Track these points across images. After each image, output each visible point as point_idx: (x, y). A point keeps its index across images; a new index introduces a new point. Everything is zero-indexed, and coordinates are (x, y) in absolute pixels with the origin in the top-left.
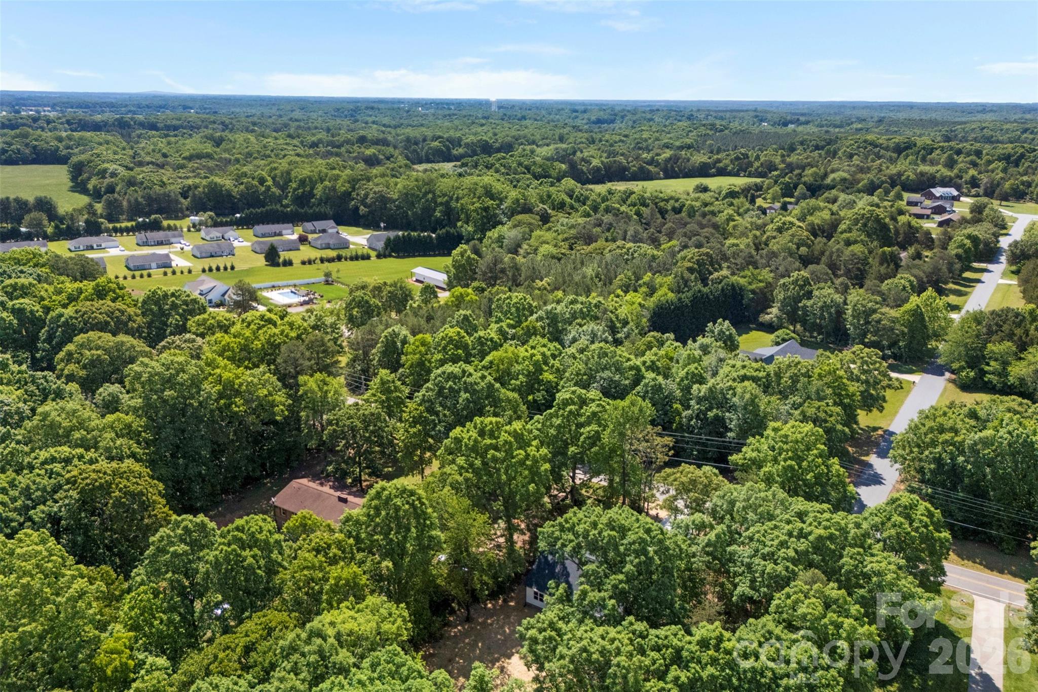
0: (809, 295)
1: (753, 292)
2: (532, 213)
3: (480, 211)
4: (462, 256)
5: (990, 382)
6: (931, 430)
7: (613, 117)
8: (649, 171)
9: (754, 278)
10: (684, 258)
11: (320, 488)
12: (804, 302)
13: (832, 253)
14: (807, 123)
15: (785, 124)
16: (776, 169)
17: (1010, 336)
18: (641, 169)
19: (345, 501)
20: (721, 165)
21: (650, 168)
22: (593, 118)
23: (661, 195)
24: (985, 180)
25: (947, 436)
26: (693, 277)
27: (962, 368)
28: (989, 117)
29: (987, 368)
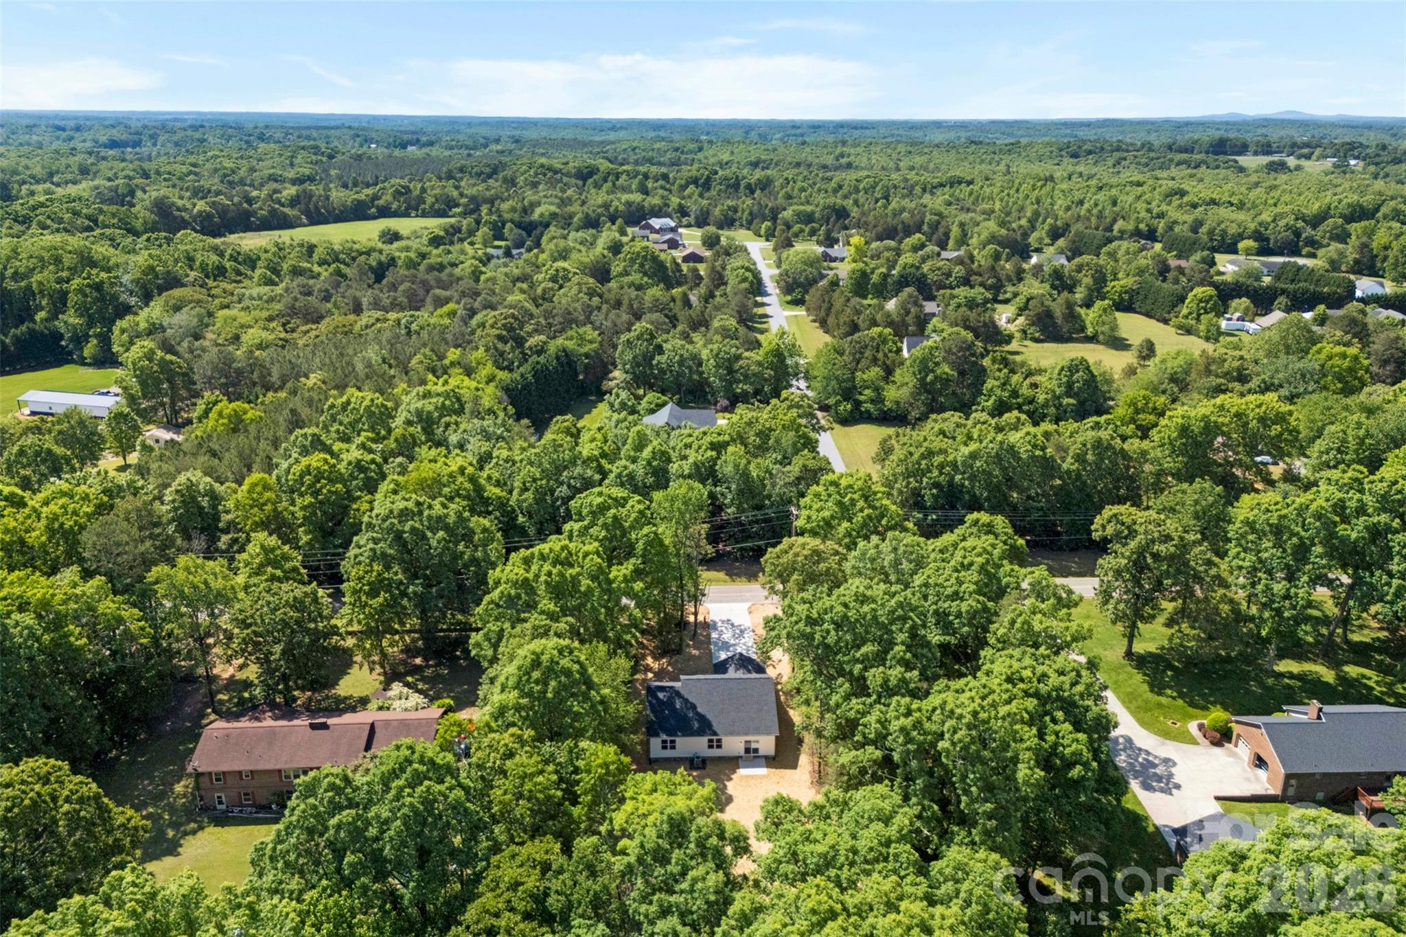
0: (659, 349)
1: (587, 355)
2: (183, 285)
3: (88, 290)
4: (150, 360)
5: (868, 411)
6: (923, 457)
7: (136, 137)
8: (285, 215)
9: (581, 338)
10: (482, 325)
11: (257, 724)
12: (658, 358)
13: (631, 300)
14: (431, 144)
15: (404, 146)
16: (457, 205)
17: (875, 361)
18: (273, 212)
19: (324, 726)
20: (381, 202)
21: (287, 210)
22: (103, 139)
23: (357, 247)
24: (694, 208)
25: (938, 459)
26: (508, 348)
27: (838, 403)
28: (622, 134)
29: (862, 398)
